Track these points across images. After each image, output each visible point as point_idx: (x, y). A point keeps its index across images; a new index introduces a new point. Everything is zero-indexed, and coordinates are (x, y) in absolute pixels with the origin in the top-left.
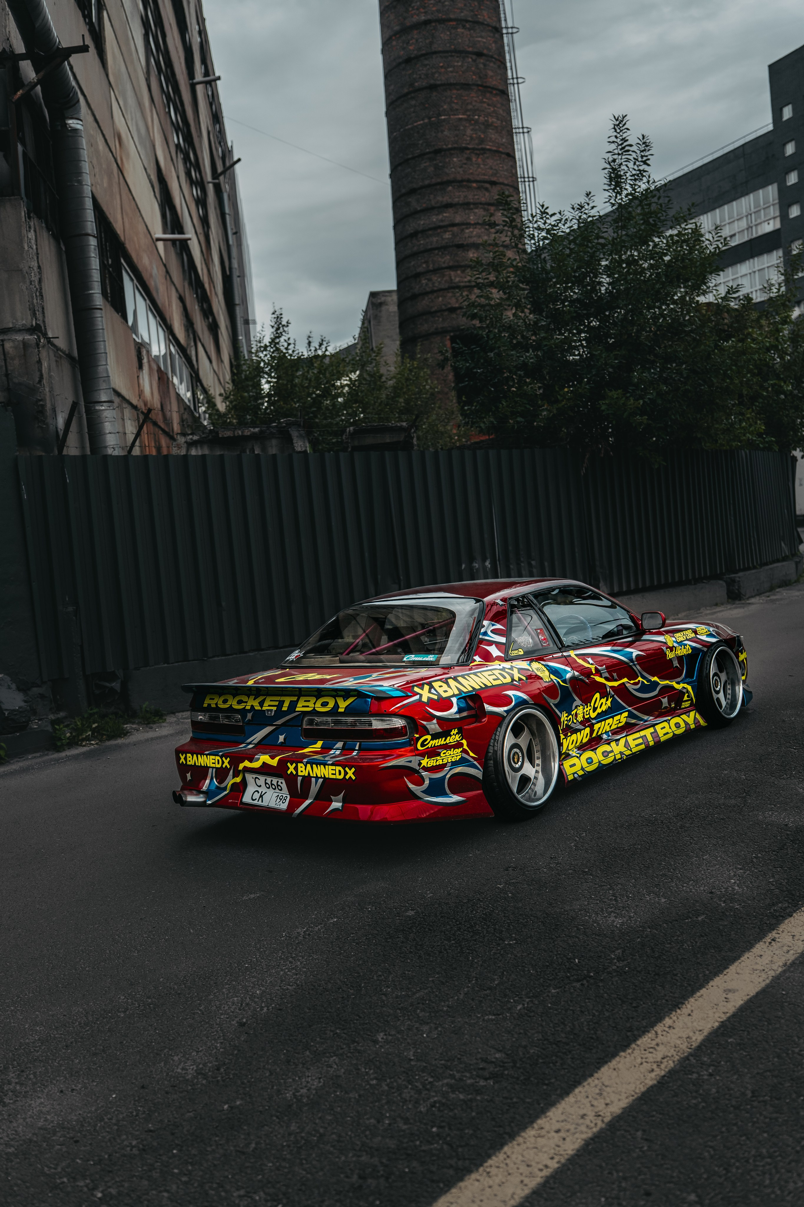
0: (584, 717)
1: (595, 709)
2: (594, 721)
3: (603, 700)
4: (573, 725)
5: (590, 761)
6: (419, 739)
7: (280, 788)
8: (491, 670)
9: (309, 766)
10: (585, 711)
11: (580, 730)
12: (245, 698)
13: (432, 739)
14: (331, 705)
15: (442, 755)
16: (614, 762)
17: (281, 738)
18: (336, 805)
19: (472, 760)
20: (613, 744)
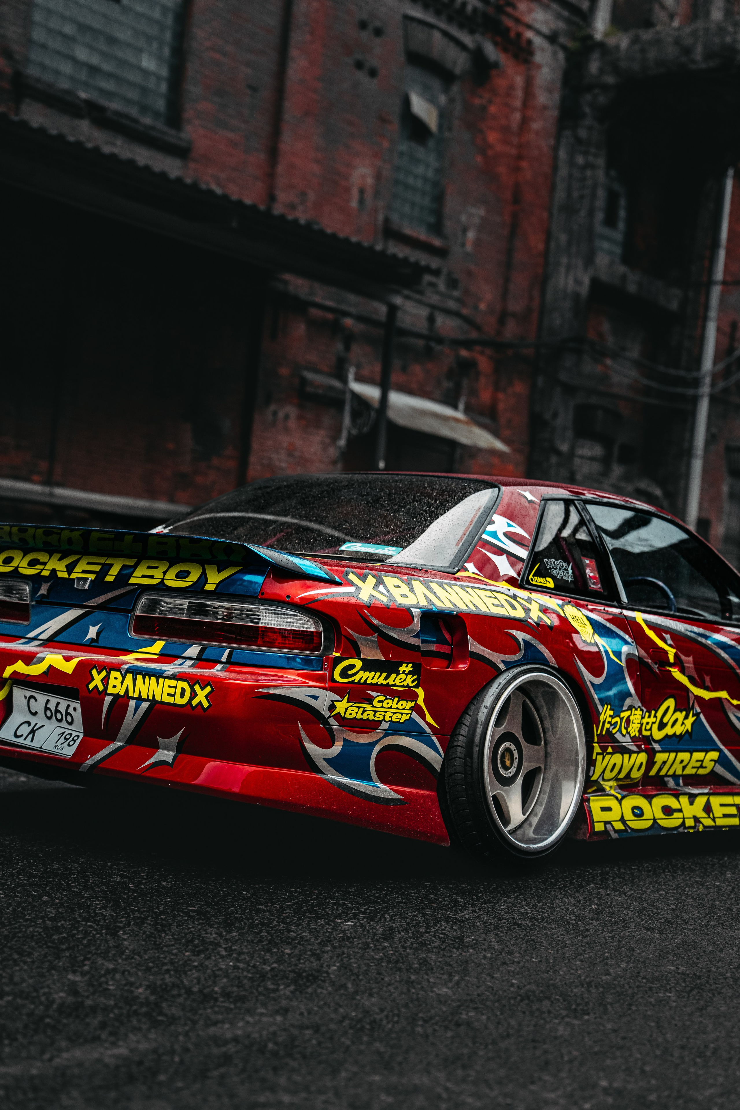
0: (640, 731)
1: (662, 726)
2: (657, 747)
3: (680, 716)
4: (618, 736)
5: (638, 813)
6: (337, 661)
7: (69, 719)
8: (492, 591)
9: (129, 677)
10: (645, 721)
11: (630, 752)
12: (43, 557)
13: (363, 669)
14: (194, 577)
15: (375, 703)
16: (681, 830)
17: (92, 632)
18: (166, 755)
19: (428, 730)
20: (684, 800)
